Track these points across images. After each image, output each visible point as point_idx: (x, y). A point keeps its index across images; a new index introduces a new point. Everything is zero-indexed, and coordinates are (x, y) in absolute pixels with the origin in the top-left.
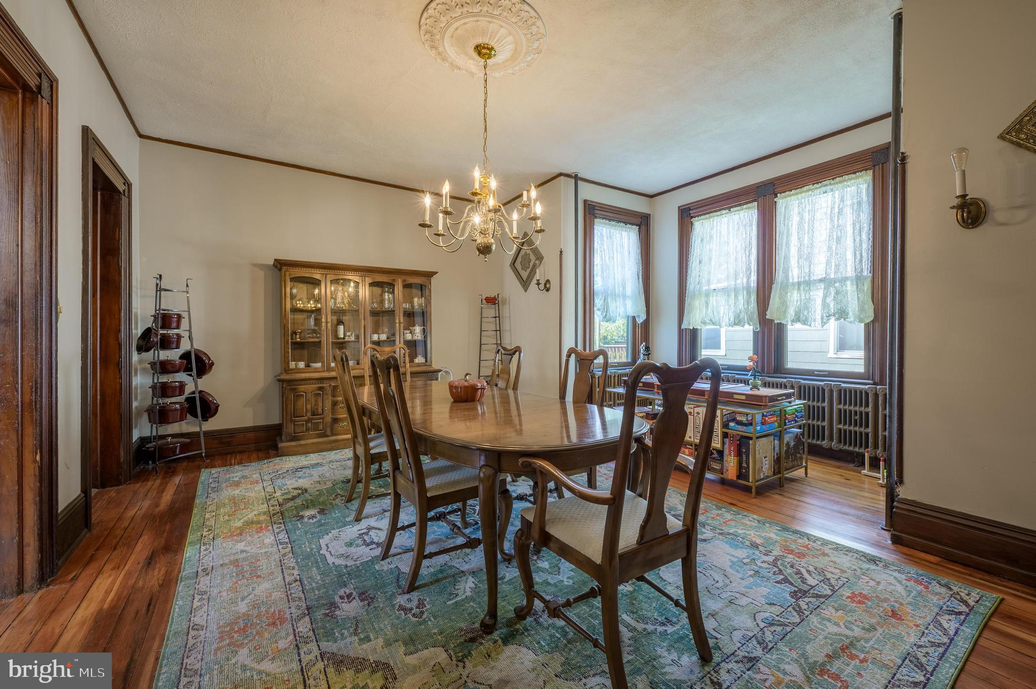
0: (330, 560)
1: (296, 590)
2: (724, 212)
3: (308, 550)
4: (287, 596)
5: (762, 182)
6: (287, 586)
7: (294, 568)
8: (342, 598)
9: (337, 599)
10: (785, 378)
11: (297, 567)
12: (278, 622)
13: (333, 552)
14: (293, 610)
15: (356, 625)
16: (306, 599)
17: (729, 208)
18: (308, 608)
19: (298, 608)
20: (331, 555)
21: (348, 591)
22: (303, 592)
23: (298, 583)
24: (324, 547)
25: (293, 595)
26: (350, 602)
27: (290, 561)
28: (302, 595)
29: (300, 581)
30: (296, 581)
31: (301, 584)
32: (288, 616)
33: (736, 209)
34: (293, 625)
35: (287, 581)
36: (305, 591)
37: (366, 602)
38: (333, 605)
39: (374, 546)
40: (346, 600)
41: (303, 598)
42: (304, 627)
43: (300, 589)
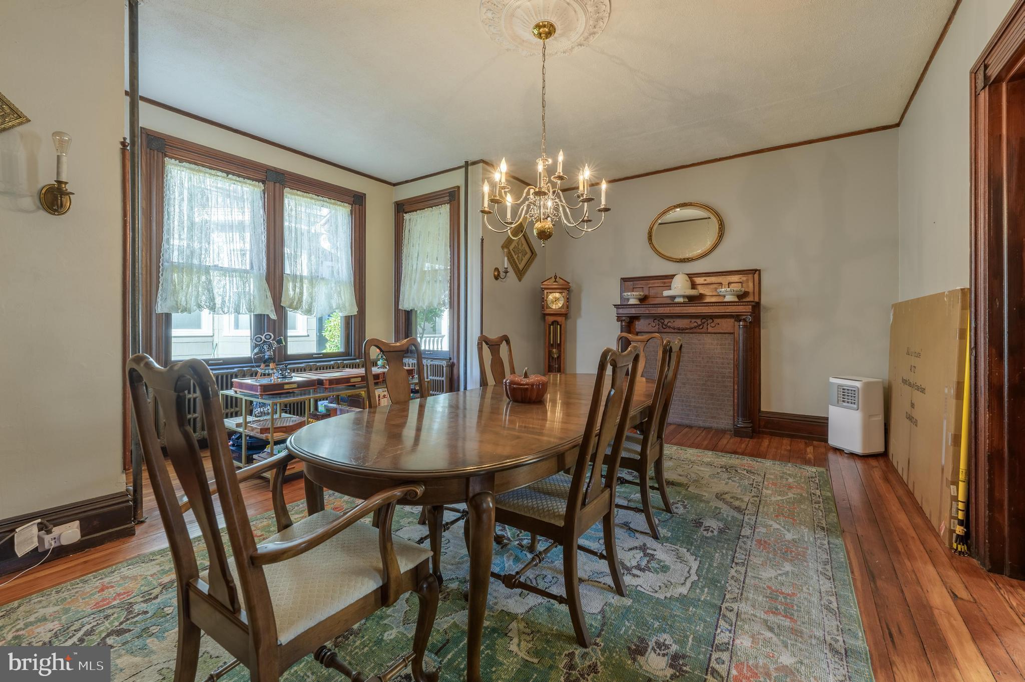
0: (695, 565)
1: (740, 556)
2: (219, 173)
3: (706, 590)
4: (749, 555)
5: (275, 168)
6: (746, 562)
7: (733, 577)
8: (712, 532)
9: (716, 533)
10: (302, 363)
11: (730, 575)
12: (762, 542)
13: (687, 569)
14: (749, 543)
15: (716, 514)
16: (737, 545)
17: (228, 173)
18: (739, 539)
19: (744, 543)
20: (690, 568)
21: (705, 533)
22: (736, 551)
23: (736, 560)
24: (688, 584)
25: (744, 553)
26: (709, 527)
27: (733, 588)
28: (738, 549)
29: (733, 561)
30: (736, 564)
31: (734, 557)
32: (754, 542)
33: (234, 178)
34: (753, 536)
35: (744, 568)
36: (734, 551)
37: (700, 521)
38: (721, 531)
39: (649, 551)
40: (711, 529)
41: (738, 547)
42: (746, 531)
43: (737, 555)
